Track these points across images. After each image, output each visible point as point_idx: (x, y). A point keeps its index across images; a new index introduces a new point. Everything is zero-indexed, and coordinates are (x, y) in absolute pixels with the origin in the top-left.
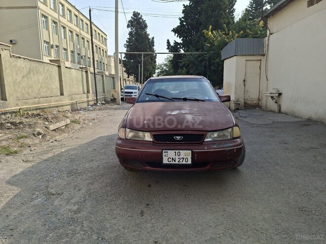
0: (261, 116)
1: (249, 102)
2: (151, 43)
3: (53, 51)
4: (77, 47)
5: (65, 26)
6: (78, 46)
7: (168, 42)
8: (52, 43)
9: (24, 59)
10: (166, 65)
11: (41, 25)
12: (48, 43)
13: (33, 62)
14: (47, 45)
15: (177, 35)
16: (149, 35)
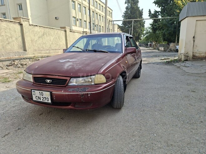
0: (202, 66)
1: (197, 55)
2: (141, 14)
3: (78, 22)
4: (92, 19)
5: (86, 6)
6: (94, 19)
7: (150, 11)
8: (77, 18)
9: (40, 26)
10: (149, 28)
11: (71, 6)
12: (75, 18)
13: (46, 29)
14: (74, 19)
15: (157, 5)
16: (139, 8)
